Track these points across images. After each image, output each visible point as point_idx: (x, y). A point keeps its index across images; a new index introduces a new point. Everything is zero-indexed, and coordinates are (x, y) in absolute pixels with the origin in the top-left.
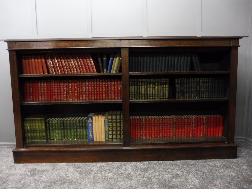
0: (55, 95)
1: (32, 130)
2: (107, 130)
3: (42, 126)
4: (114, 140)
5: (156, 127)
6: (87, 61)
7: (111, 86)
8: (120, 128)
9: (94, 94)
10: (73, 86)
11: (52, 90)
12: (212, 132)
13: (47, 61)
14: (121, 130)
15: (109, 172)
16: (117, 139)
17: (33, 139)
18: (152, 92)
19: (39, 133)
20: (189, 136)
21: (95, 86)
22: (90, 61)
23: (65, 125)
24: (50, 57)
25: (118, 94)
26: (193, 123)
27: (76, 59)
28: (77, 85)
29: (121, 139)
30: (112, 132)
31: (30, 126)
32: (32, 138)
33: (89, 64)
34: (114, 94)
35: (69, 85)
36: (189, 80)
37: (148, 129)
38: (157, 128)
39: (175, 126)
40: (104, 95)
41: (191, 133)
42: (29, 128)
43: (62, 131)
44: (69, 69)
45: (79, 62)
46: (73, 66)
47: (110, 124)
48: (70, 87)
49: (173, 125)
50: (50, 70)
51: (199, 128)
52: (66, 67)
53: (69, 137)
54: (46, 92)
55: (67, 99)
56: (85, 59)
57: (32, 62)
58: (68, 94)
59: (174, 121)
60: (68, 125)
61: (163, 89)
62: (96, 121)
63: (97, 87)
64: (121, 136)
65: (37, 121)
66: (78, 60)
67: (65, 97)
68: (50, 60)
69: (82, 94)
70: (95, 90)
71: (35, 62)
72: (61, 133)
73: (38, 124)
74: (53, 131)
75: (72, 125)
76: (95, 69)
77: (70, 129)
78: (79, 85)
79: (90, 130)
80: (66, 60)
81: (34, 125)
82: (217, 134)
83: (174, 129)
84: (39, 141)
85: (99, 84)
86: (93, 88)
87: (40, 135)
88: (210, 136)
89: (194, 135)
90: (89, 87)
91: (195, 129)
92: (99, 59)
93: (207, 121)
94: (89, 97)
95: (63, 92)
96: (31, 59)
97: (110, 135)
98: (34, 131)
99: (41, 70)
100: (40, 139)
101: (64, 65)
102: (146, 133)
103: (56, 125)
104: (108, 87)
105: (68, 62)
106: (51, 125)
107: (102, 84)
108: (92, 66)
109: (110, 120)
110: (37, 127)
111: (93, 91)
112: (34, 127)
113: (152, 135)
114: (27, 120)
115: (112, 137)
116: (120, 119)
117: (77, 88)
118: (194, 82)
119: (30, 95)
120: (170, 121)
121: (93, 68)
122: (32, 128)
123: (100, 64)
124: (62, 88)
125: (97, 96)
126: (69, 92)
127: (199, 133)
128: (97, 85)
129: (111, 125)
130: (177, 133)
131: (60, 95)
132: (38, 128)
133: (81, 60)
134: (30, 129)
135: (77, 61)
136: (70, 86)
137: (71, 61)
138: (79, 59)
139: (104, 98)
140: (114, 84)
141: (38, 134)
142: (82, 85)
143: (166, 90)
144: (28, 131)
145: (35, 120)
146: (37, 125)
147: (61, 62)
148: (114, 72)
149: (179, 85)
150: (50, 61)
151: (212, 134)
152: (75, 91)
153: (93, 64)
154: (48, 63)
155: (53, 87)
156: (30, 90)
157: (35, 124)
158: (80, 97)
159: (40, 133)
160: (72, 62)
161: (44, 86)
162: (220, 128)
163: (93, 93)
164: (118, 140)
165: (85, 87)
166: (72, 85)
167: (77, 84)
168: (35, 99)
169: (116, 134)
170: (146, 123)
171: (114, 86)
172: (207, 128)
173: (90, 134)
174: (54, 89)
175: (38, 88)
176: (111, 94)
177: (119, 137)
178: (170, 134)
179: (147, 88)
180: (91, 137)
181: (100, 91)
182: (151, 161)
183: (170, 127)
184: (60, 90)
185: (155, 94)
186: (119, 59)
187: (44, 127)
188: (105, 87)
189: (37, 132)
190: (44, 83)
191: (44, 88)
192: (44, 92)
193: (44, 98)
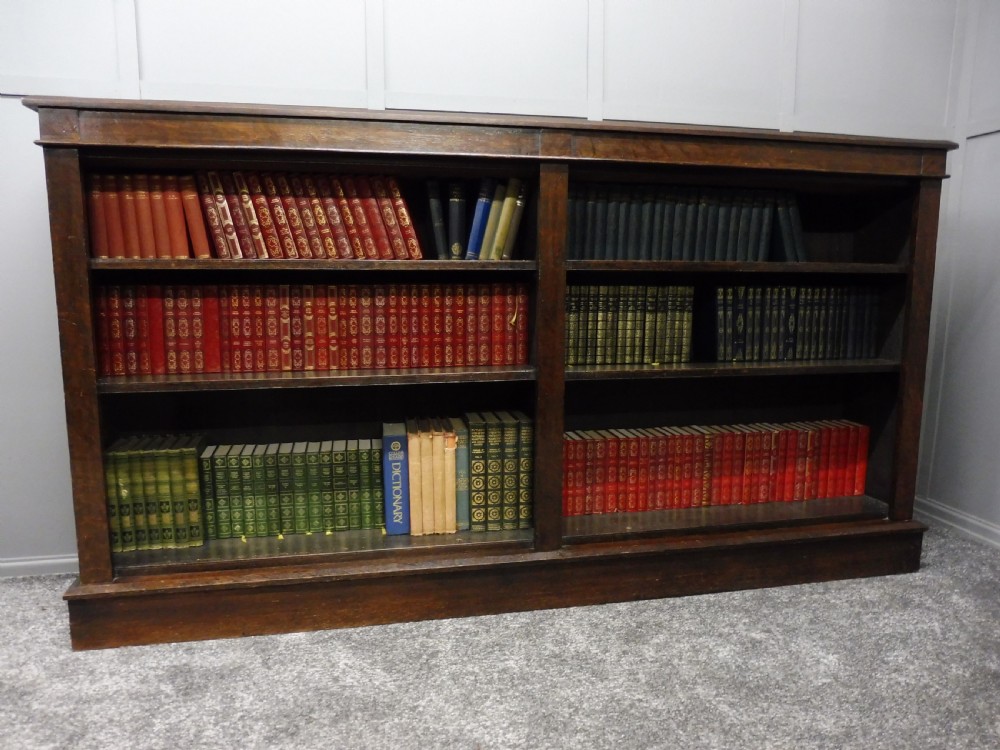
0: (242, 349)
1: (141, 500)
2: (464, 487)
3: (186, 482)
4: (491, 527)
5: (642, 471)
6: (381, 208)
7: (477, 314)
8: (518, 481)
9: (409, 346)
10: (321, 311)
11: (230, 328)
12: (830, 483)
13: (208, 200)
14: (518, 488)
15: (505, 655)
16: (501, 522)
17: (144, 540)
18: (633, 338)
19: (171, 513)
20: (756, 502)
21: (414, 311)
22: (396, 209)
23: (284, 473)
24: (220, 186)
25: (503, 344)
26: (770, 451)
27: (336, 198)
28: (338, 309)
29: (517, 521)
30: (486, 498)
31: (132, 486)
32: (139, 536)
33: (393, 222)
34: (490, 344)
35: (302, 308)
36: (763, 294)
37: (611, 479)
38: (647, 475)
39: (708, 465)
40: (448, 348)
41: (762, 488)
42: (124, 493)
43: (273, 501)
44: (303, 240)
45: (347, 209)
46: (320, 227)
47: (479, 466)
48: (309, 315)
49: (702, 461)
50: (221, 240)
51: (789, 469)
52: (293, 229)
53: (302, 524)
54: (199, 334)
55: (293, 367)
56: (373, 201)
57: (136, 202)
58: (298, 343)
59: (708, 445)
60: (299, 473)
61: (673, 328)
62: (423, 453)
63: (419, 316)
64: (518, 512)
65: (162, 464)
66: (344, 201)
67: (287, 355)
68: (220, 197)
69: (359, 346)
70: (414, 331)
71: (151, 202)
72: (268, 507)
73: (170, 475)
74: (229, 503)
75: (313, 472)
76: (414, 242)
77: (307, 490)
78: (348, 307)
79: (397, 492)
80: (290, 200)
81: (150, 478)
82: (848, 490)
83: (706, 475)
84: (172, 546)
85: (431, 306)
86: (404, 319)
87: (174, 521)
88: (825, 497)
89: (774, 494)
90: (387, 316)
91: (775, 475)
92: (434, 203)
93: (817, 444)
94: (388, 356)
95: (278, 336)
96: (134, 189)
97: (479, 507)
98: (152, 505)
99: (181, 242)
100: (178, 540)
101: (283, 220)
102: (604, 494)
103: (247, 475)
104: (465, 316)
105: (300, 210)
106: (220, 476)
107: (442, 306)
108: (403, 229)
109: (477, 448)
110: (165, 489)
111: (404, 331)
112: (151, 490)
113: (626, 502)
114: (116, 461)
115: (486, 514)
116: (518, 445)
117: (340, 318)
118: (780, 299)
119: (127, 350)
120: (692, 446)
121: (406, 238)
122: (139, 491)
123: (437, 224)
124: (271, 320)
125: (419, 355)
126: (302, 337)
127: (788, 487)
128: (419, 306)
129: (481, 470)
130: (715, 491)
131: (265, 348)
132: (168, 491)
133: (356, 201)
134: (132, 495)
135: (340, 208)
136: (309, 311)
137: (312, 208)
138: (348, 197)
139: (448, 360)
140: (490, 305)
141: (167, 518)
142: (358, 307)
143: (681, 329)
144: (121, 507)
145: (154, 458)
146: (164, 477)
147: (271, 207)
148: (494, 257)
149: (729, 313)
150: (221, 202)
151: (830, 490)
152: (327, 334)
153: (408, 221)
154: (212, 210)
155: (236, 313)
156: (125, 329)
157: (156, 475)
158: (349, 357)
159: (175, 512)
160: (319, 209)
161: (191, 308)
162: (857, 469)
163: (404, 341)
164: (508, 526)
165: (373, 316)
166: (314, 309)
167: (338, 303)
168: (147, 367)
169: (502, 505)
170: (606, 458)
171: (490, 315)
172: (815, 468)
173: (394, 508)
174: (235, 322)
175: (165, 319)
176: (477, 345)
177: (509, 515)
178: (690, 497)
179: (615, 321)
180: (398, 518)
181: (431, 333)
182: (637, 598)
183: (691, 471)
184: (265, 327)
185: (643, 347)
186: (514, 205)
187: (193, 487)
188: (454, 316)
189: (162, 511)
190: (190, 296)
191: (191, 318)
192: (192, 338)
193: (193, 360)
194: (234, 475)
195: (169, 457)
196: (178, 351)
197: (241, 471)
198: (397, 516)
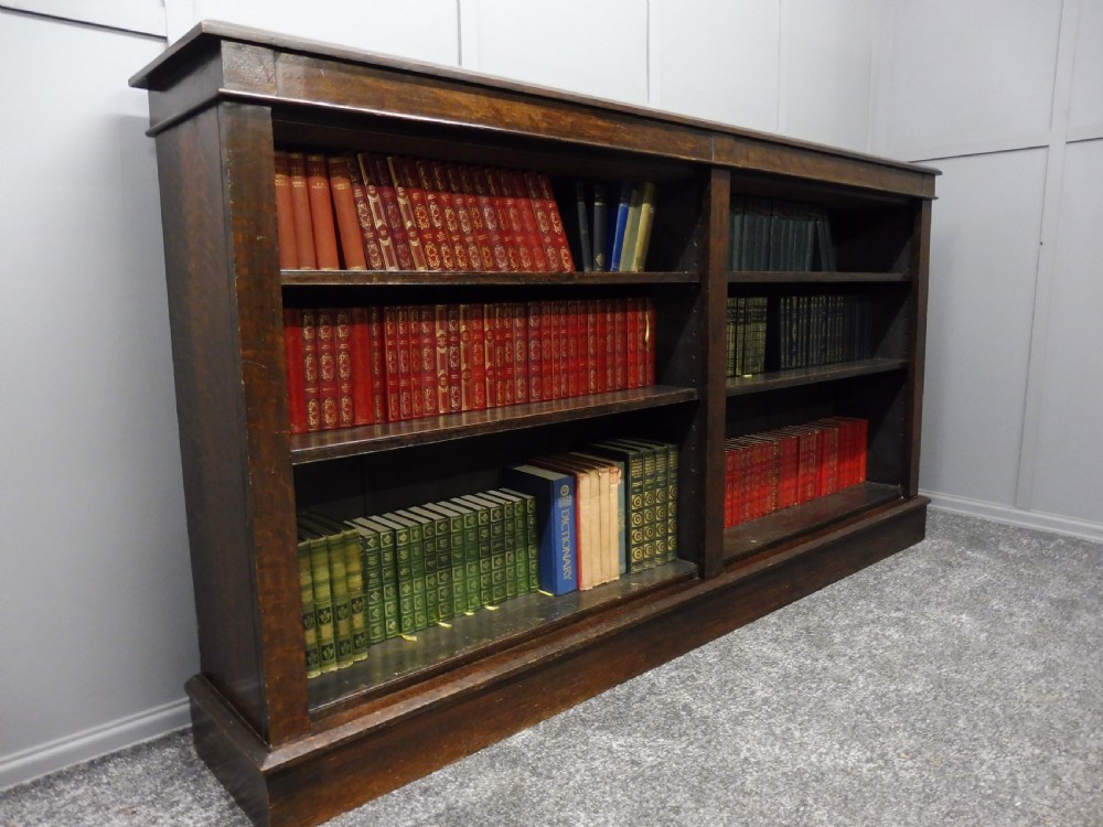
0: (399, 390)
2: (623, 526)
3: (348, 576)
4: (648, 565)
6: (534, 211)
8: (667, 511)
9: (560, 373)
10: (476, 336)
11: (385, 364)
12: (846, 474)
13: (359, 191)
14: (667, 518)
15: (745, 688)
16: (655, 558)
19: (332, 623)
21: (563, 332)
22: (549, 212)
23: (443, 544)
25: (636, 365)
26: (813, 450)
27: (490, 196)
28: (494, 333)
29: (666, 554)
30: (643, 534)
33: (546, 227)
34: (625, 365)
35: (458, 334)
38: (739, 488)
39: (776, 471)
40: (593, 373)
41: (809, 486)
43: (433, 582)
46: (476, 233)
47: (636, 500)
48: (466, 342)
51: (825, 466)
52: (451, 234)
53: (460, 604)
54: (347, 374)
55: (451, 407)
56: (524, 202)
58: (454, 378)
59: (776, 452)
60: (457, 541)
62: (592, 494)
63: (567, 337)
64: (667, 544)
65: (321, 558)
67: (444, 395)
68: (371, 189)
69: (513, 377)
70: (564, 355)
71: (291, 190)
72: (426, 591)
73: (331, 571)
74: (382, 595)
75: (472, 537)
76: (566, 251)
77: (465, 561)
78: (504, 331)
79: (565, 544)
80: (443, 196)
81: (306, 580)
82: (856, 479)
83: (775, 481)
84: (333, 668)
87: (336, 633)
88: (844, 488)
89: (816, 491)
90: (540, 338)
91: (816, 473)
95: (434, 371)
97: (638, 545)
98: (307, 617)
99: (330, 248)
100: (340, 657)
101: (439, 222)
103: (402, 555)
105: (457, 210)
106: (373, 561)
108: (555, 237)
109: (637, 480)
110: (324, 591)
111: (556, 356)
112: (307, 596)
115: (643, 552)
116: (666, 472)
117: (496, 344)
120: (767, 454)
121: (557, 247)
123: (583, 232)
124: (427, 351)
125: (569, 383)
126: (458, 371)
127: (824, 482)
128: (567, 326)
129: (639, 505)
130: (780, 496)
131: (421, 388)
132: (328, 593)
133: (509, 202)
135: (496, 209)
136: (466, 336)
137: (469, 208)
138: (501, 196)
139: (593, 387)
140: (625, 322)
141: (327, 631)
142: (512, 330)
146: (323, 575)
148: (634, 268)
149: (788, 322)
150: (373, 195)
151: (846, 481)
152: (484, 364)
153: (560, 227)
154: (364, 206)
155: (390, 343)
157: (313, 574)
158: (505, 391)
159: (337, 620)
160: (476, 209)
162: (862, 459)
163: (556, 367)
164: (659, 561)
165: (527, 340)
166: (470, 333)
167: (493, 326)
169: (655, 539)
171: (626, 333)
173: (564, 563)
174: (392, 355)
175: (305, 356)
176: (614, 367)
177: (660, 549)
178: (765, 505)
180: (566, 574)
182: (775, 608)
183: (766, 479)
184: (421, 359)
187: (357, 580)
188: (597, 336)
189: (321, 623)
190: (333, 323)
191: (334, 353)
192: (336, 380)
193: (337, 410)
194: (388, 557)
195: (328, 547)
196: (319, 398)
197: (395, 549)
198: (566, 570)
